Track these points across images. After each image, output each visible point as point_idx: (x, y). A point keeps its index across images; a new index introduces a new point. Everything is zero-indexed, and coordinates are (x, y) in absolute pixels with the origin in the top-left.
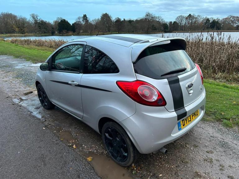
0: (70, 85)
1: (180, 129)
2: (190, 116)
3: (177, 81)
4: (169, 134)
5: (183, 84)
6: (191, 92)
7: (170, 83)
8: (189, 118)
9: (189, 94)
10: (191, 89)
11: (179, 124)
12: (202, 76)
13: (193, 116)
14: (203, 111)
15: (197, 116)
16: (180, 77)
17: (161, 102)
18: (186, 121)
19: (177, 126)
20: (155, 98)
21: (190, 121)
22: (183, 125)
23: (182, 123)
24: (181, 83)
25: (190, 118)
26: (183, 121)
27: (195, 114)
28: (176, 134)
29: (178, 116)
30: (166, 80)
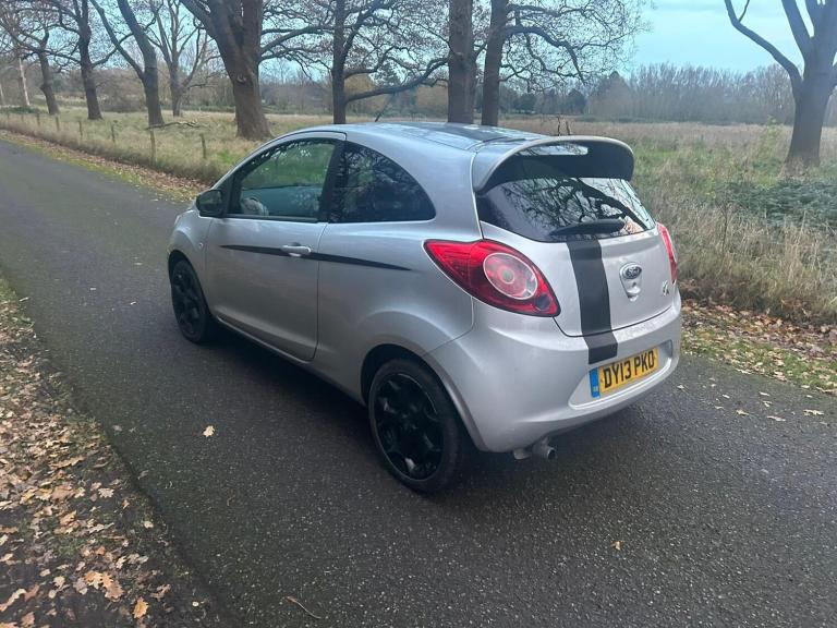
0: (285, 253)
1: (595, 394)
2: (629, 362)
3: (596, 253)
4: (563, 401)
5: (614, 266)
6: (635, 290)
7: (576, 256)
8: (625, 368)
9: (630, 296)
10: (635, 284)
11: (594, 382)
12: (672, 258)
13: (636, 366)
14: (670, 361)
15: (649, 370)
16: (604, 243)
17: (544, 304)
18: (616, 374)
19: (587, 379)
20: (528, 292)
21: (627, 378)
22: (607, 386)
23: (601, 376)
24: (605, 261)
25: (629, 370)
26: (605, 372)
27: (644, 363)
28: (584, 406)
29: (590, 351)
30: (563, 247)
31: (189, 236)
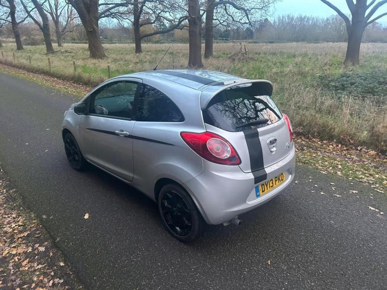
0: (117, 135)
1: (258, 196)
2: (272, 180)
3: (256, 135)
4: (244, 201)
5: (264, 140)
6: (274, 149)
7: (247, 137)
8: (271, 183)
9: (272, 152)
10: (274, 146)
11: (257, 191)
12: (290, 130)
13: (276, 181)
14: (290, 176)
15: (282, 182)
16: (260, 130)
17: (234, 160)
18: (267, 186)
19: (254, 190)
20: (227, 155)
21: (272, 187)
22: (263, 191)
23: (260, 188)
24: (260, 138)
25: (272, 183)
26: (262, 185)
27: (279, 179)
28: (253, 202)
29: (255, 178)
30: (241, 134)
31: (71, 122)
